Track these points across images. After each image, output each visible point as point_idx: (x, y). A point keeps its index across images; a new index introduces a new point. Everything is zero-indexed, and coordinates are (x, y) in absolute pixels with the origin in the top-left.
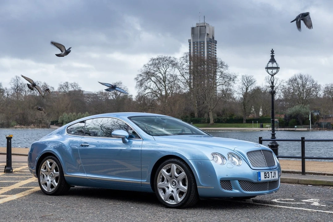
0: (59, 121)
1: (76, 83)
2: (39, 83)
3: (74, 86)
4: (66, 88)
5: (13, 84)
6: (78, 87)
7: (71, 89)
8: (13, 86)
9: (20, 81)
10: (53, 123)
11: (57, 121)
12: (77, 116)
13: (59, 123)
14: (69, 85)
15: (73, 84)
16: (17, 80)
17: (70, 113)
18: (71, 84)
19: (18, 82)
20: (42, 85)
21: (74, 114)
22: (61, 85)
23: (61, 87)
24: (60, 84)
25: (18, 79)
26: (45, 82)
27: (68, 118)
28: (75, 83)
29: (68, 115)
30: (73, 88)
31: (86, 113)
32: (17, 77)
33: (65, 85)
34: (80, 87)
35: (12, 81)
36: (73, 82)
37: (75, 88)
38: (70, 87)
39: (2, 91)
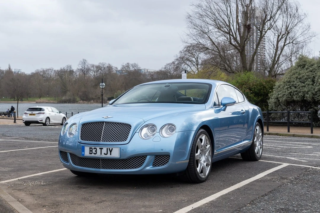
2: (105, 64)
3: (135, 66)
4: (127, 68)
5: (81, 66)
6: (138, 67)
7: (132, 69)
8: (81, 68)
9: (87, 63)
10: (110, 99)
14: (130, 66)
17: (124, 91)
18: (132, 65)
19: (85, 64)
20: (107, 65)
22: (123, 66)
23: (124, 67)
24: (122, 65)
25: (85, 62)
26: (109, 63)
28: (135, 64)
30: (133, 68)
32: (84, 60)
33: (126, 65)
35: (80, 64)
36: (133, 63)
37: (135, 68)
38: (131, 67)
39: (71, 72)
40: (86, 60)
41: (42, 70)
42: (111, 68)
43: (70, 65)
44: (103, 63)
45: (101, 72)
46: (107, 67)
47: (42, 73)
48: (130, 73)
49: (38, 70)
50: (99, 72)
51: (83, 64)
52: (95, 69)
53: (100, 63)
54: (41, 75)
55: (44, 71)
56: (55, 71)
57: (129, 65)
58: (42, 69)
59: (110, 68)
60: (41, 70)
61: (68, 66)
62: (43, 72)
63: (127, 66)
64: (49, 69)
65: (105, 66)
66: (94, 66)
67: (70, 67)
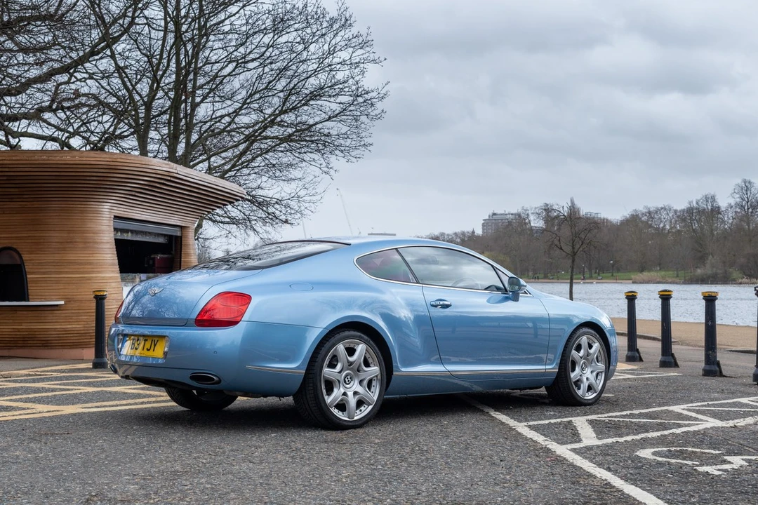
5: (738, 196)
8: (738, 200)
9: (752, 190)
16: (747, 187)
19: (749, 192)
25: (749, 186)
32: (745, 183)
35: (736, 191)
39: (716, 211)
40: (752, 181)
41: (646, 211)
43: (712, 193)
47: (646, 217)
49: (635, 211)
51: (744, 192)
54: (642, 222)
55: (650, 212)
56: (676, 211)
58: (646, 207)
60: (644, 211)
61: (706, 199)
62: (648, 215)
64: (662, 208)
67: (713, 199)
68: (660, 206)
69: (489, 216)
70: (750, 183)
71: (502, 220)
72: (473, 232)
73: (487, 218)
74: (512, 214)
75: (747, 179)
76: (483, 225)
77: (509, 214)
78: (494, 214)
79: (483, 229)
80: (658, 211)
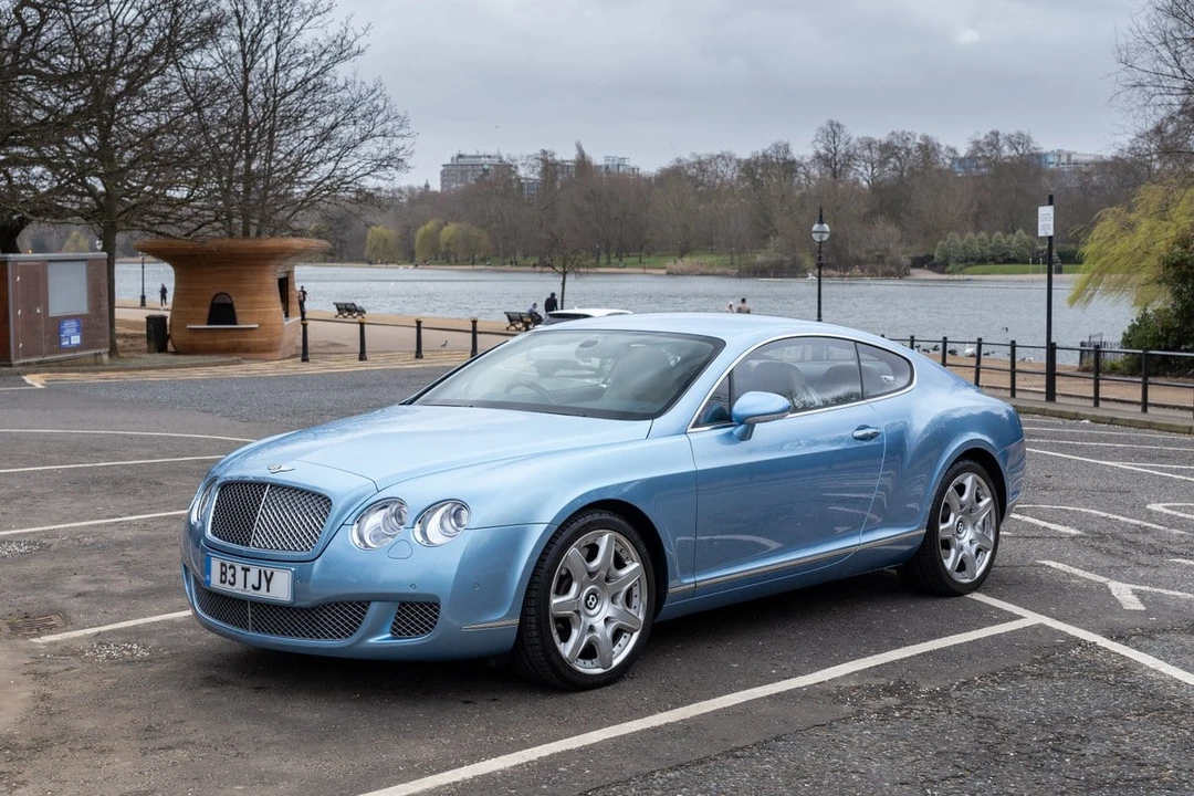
0: (936, 255)
1: (1026, 133)
2: (910, 137)
3: (1019, 143)
4: (992, 151)
5: (822, 145)
6: (1032, 145)
7: (1007, 151)
8: (823, 151)
9: (842, 136)
10: (919, 263)
11: (933, 257)
12: (991, 242)
13: (935, 260)
14: (1002, 142)
15: (1013, 139)
16: (834, 132)
17: (971, 234)
18: (1009, 139)
19: (836, 139)
20: (917, 142)
21: (983, 234)
22: (977, 143)
23: (977, 147)
24: (974, 139)
25: (837, 130)
26: (927, 134)
27: (964, 248)
28: (1020, 135)
29: (962, 238)
30: (1014, 151)
31: (1017, 233)
32: (832, 125)
33: (989, 139)
34: (1036, 146)
35: (819, 138)
36: (1013, 132)
37: (1020, 148)
38: (1006, 148)
39: (790, 167)
40: (841, 123)
41: (695, 160)
42: (934, 149)
43: (785, 141)
44: (902, 133)
45: (895, 166)
46: (920, 146)
47: (694, 170)
48: (1001, 169)
49: (679, 161)
50: (891, 166)
51: (831, 139)
52: (876, 156)
53: (893, 133)
54: (689, 177)
55: (700, 163)
56: (739, 161)
57: (998, 140)
58: (694, 154)
59: (928, 149)
60: (692, 160)
61: (777, 146)
62: (697, 166)
63: (989, 144)
64: (719, 156)
65: (910, 146)
66: (873, 145)
67: (786, 148)
68: (717, 152)
69: (452, 159)
70: (838, 125)
71: (473, 165)
72: (427, 186)
73: (449, 162)
74: (489, 157)
75: (835, 120)
76: (443, 174)
77: (484, 156)
78: (461, 156)
79: (443, 181)
80: (713, 159)
